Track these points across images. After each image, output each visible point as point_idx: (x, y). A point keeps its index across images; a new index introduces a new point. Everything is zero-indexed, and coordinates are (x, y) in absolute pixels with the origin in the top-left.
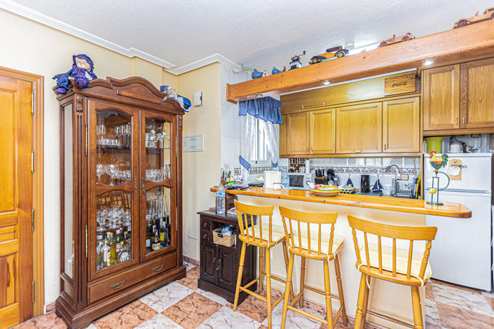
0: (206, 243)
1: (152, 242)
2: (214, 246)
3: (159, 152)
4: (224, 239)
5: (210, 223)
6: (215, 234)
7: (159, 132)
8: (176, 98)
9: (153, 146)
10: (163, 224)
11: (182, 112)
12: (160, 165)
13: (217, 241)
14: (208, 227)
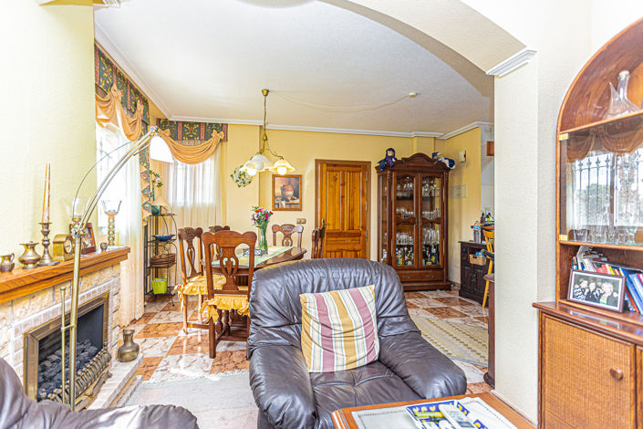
0: (465, 262)
1: (426, 261)
2: (469, 265)
3: (432, 199)
4: (478, 260)
5: (468, 249)
6: (471, 256)
7: (431, 185)
8: (444, 161)
9: (427, 195)
10: (434, 251)
11: (448, 170)
12: (432, 209)
13: (473, 261)
14: (466, 252)
